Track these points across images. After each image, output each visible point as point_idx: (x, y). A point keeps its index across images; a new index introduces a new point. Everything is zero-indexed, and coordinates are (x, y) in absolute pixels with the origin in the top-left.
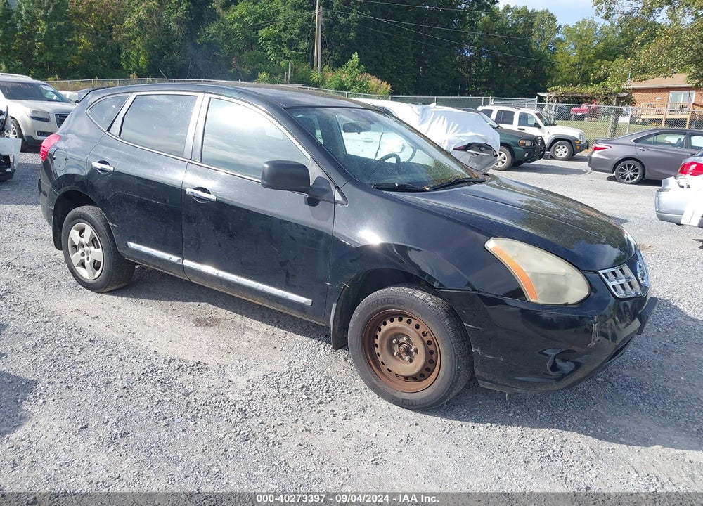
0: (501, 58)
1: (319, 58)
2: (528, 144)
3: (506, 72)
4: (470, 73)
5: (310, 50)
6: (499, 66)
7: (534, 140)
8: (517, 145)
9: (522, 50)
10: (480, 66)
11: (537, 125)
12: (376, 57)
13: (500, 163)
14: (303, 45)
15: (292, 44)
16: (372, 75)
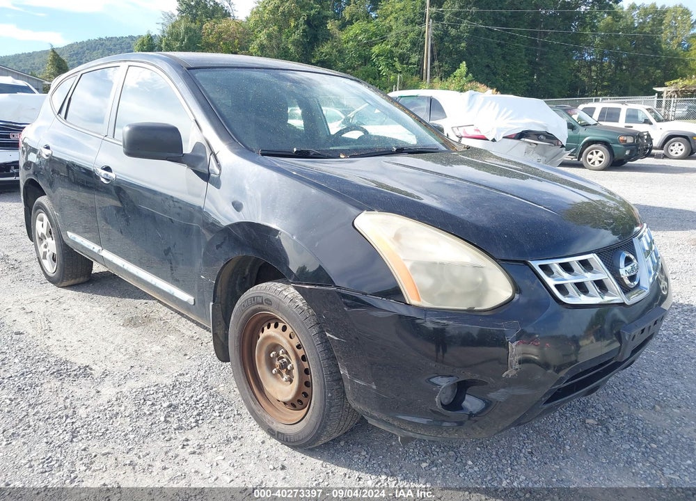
0: (626, 59)
1: (429, 70)
2: (630, 140)
3: (630, 75)
4: (591, 78)
5: (420, 63)
6: (624, 67)
7: (638, 136)
8: (617, 142)
9: (649, 49)
10: (602, 70)
11: (647, 122)
12: (488, 66)
13: (597, 163)
14: (414, 58)
15: (403, 59)
16: (481, 83)
